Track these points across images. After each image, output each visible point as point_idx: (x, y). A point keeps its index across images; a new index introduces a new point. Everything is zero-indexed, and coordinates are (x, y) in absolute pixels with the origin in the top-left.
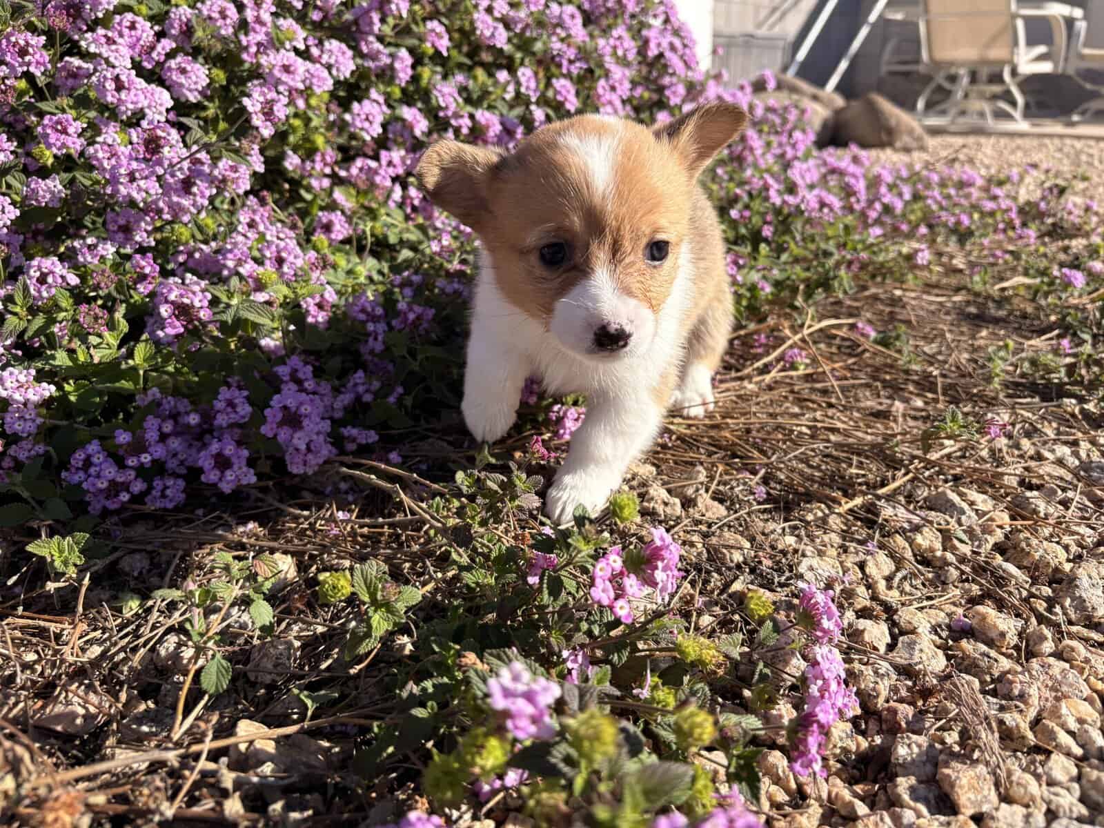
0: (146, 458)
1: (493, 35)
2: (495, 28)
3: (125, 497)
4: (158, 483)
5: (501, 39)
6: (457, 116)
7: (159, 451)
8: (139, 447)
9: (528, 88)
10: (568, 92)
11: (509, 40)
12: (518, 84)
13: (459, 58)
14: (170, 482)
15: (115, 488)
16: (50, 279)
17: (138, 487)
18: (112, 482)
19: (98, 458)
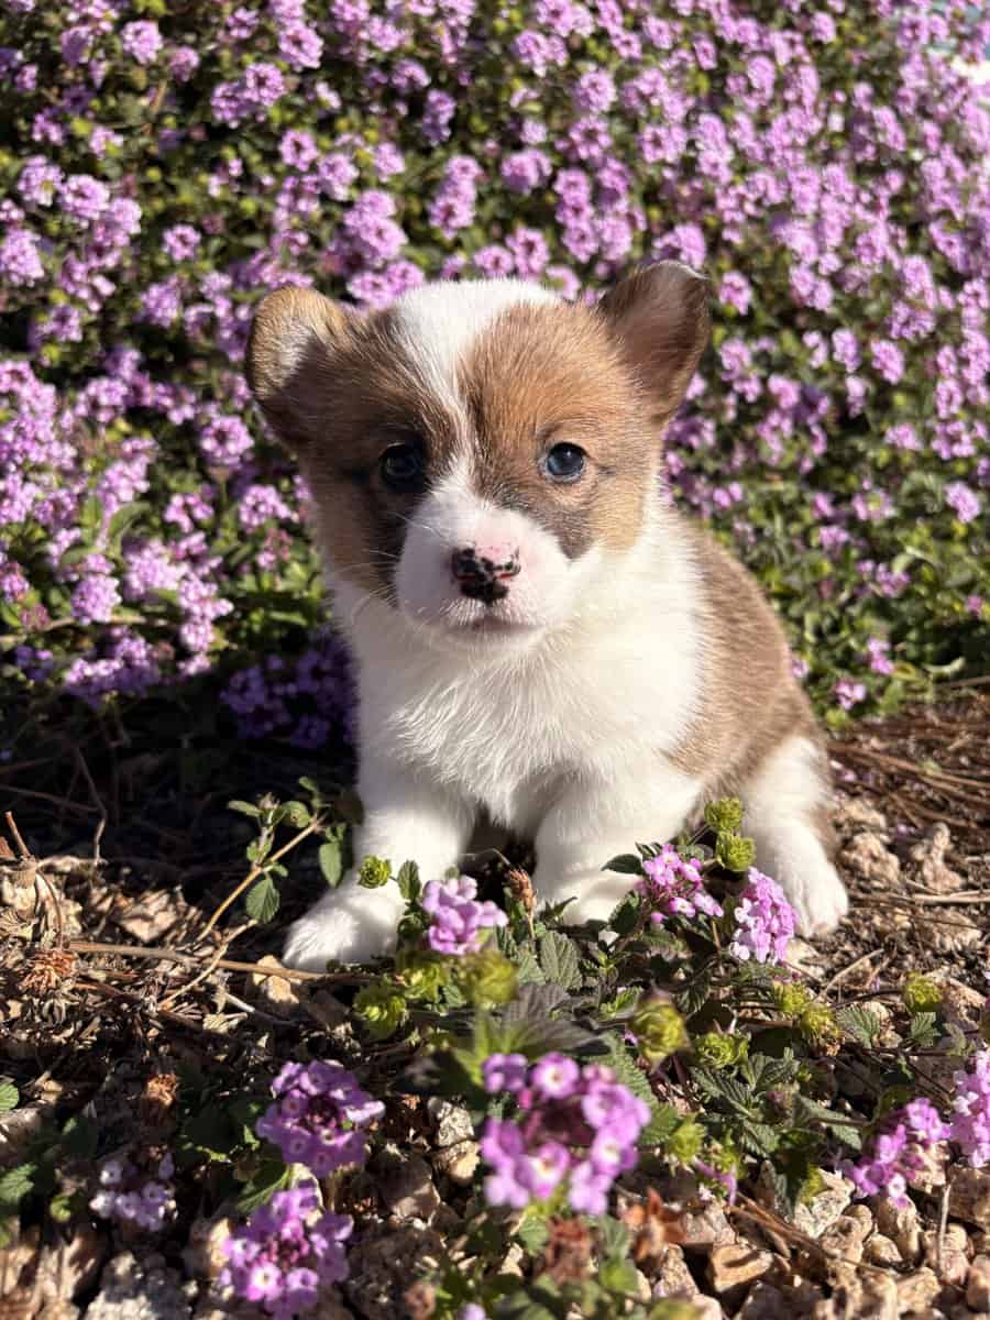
0: (292, 689)
1: (812, 295)
2: (816, 287)
3: (268, 726)
4: (305, 721)
5: (824, 299)
6: (743, 378)
7: (308, 685)
8: (289, 676)
9: (844, 355)
10: (891, 358)
11: (835, 302)
12: (831, 351)
13: (765, 319)
14: (316, 722)
15: (261, 714)
16: (262, 509)
17: (284, 718)
18: (259, 709)
19: (255, 685)
